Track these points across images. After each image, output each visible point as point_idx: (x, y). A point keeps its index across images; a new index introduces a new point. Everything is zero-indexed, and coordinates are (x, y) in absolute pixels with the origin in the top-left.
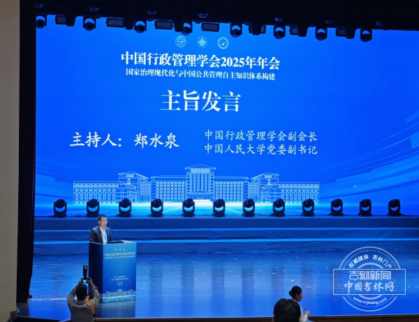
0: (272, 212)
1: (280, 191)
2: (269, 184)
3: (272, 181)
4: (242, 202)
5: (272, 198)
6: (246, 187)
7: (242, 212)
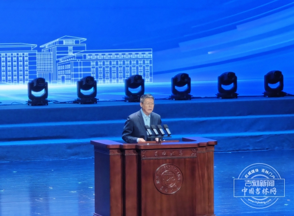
0: (76, 97)
1: (89, 64)
2: (71, 54)
3: (75, 48)
4: (27, 83)
5: (76, 76)
6: (32, 59)
7: (27, 99)
